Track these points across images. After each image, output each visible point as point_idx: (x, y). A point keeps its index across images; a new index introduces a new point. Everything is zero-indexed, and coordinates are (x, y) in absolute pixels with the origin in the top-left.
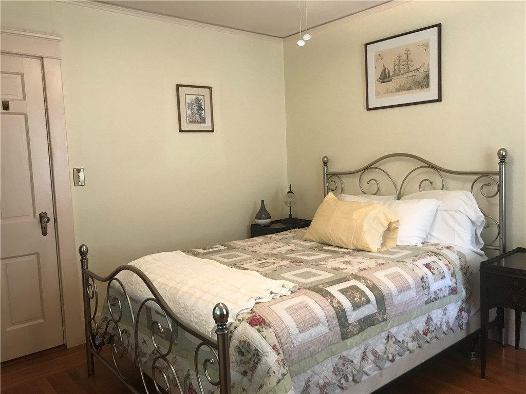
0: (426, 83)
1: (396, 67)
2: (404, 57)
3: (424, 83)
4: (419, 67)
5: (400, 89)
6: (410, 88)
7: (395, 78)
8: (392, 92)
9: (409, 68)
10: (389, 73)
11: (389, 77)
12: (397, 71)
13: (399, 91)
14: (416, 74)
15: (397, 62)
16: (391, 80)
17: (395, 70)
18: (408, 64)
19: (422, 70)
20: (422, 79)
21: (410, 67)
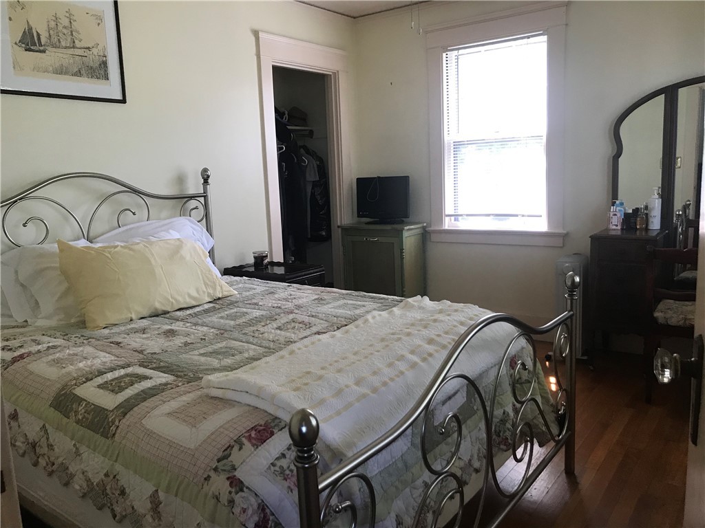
0: (102, 72)
1: (51, 32)
2: (65, 22)
3: (99, 71)
4: (90, 46)
5: (61, 71)
6: (78, 74)
7: (49, 48)
8: (46, 71)
9: (74, 42)
10: (39, 39)
11: (40, 45)
12: (55, 39)
13: (61, 73)
14: (86, 54)
15: (53, 24)
16: (44, 51)
17: (50, 36)
18: (72, 35)
19: (95, 51)
20: (97, 65)
21: (76, 41)
